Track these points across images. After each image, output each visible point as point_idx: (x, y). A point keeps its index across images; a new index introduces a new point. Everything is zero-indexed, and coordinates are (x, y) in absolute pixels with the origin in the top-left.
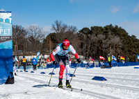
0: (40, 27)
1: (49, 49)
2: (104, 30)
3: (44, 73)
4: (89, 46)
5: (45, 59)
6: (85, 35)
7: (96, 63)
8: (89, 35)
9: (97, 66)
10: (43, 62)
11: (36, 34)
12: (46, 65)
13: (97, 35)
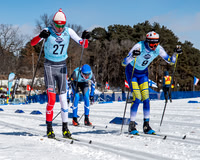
0: (15, 27)
1: (30, 68)
2: (134, 33)
3: (21, 112)
4: (106, 62)
5: (24, 87)
6: (98, 42)
7: (119, 93)
8: (106, 42)
9: (119, 100)
10: (20, 92)
11: (6, 39)
12: (25, 97)
13: (119, 41)
